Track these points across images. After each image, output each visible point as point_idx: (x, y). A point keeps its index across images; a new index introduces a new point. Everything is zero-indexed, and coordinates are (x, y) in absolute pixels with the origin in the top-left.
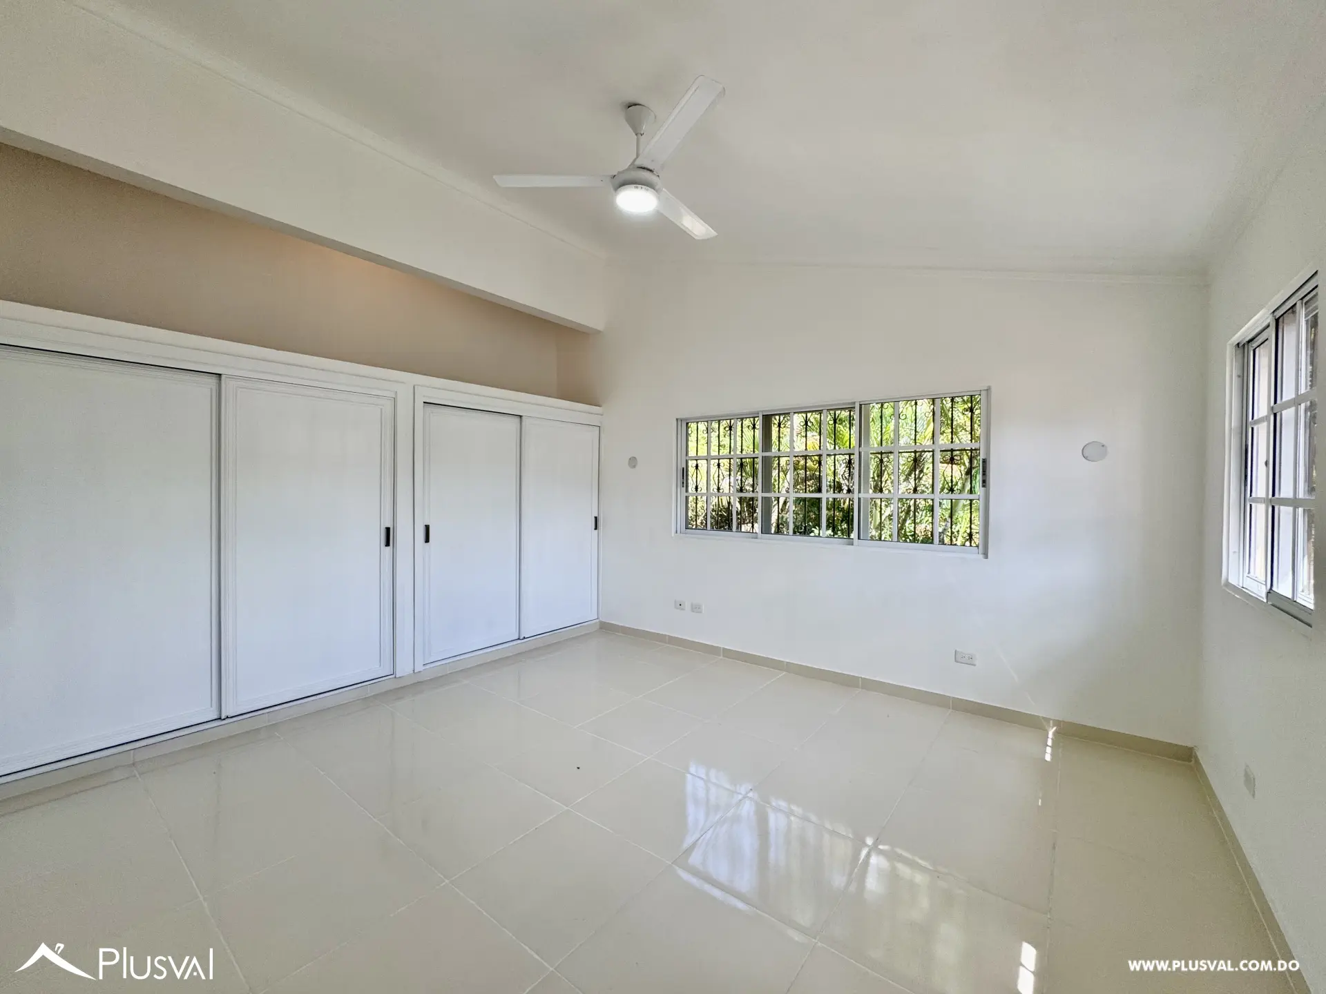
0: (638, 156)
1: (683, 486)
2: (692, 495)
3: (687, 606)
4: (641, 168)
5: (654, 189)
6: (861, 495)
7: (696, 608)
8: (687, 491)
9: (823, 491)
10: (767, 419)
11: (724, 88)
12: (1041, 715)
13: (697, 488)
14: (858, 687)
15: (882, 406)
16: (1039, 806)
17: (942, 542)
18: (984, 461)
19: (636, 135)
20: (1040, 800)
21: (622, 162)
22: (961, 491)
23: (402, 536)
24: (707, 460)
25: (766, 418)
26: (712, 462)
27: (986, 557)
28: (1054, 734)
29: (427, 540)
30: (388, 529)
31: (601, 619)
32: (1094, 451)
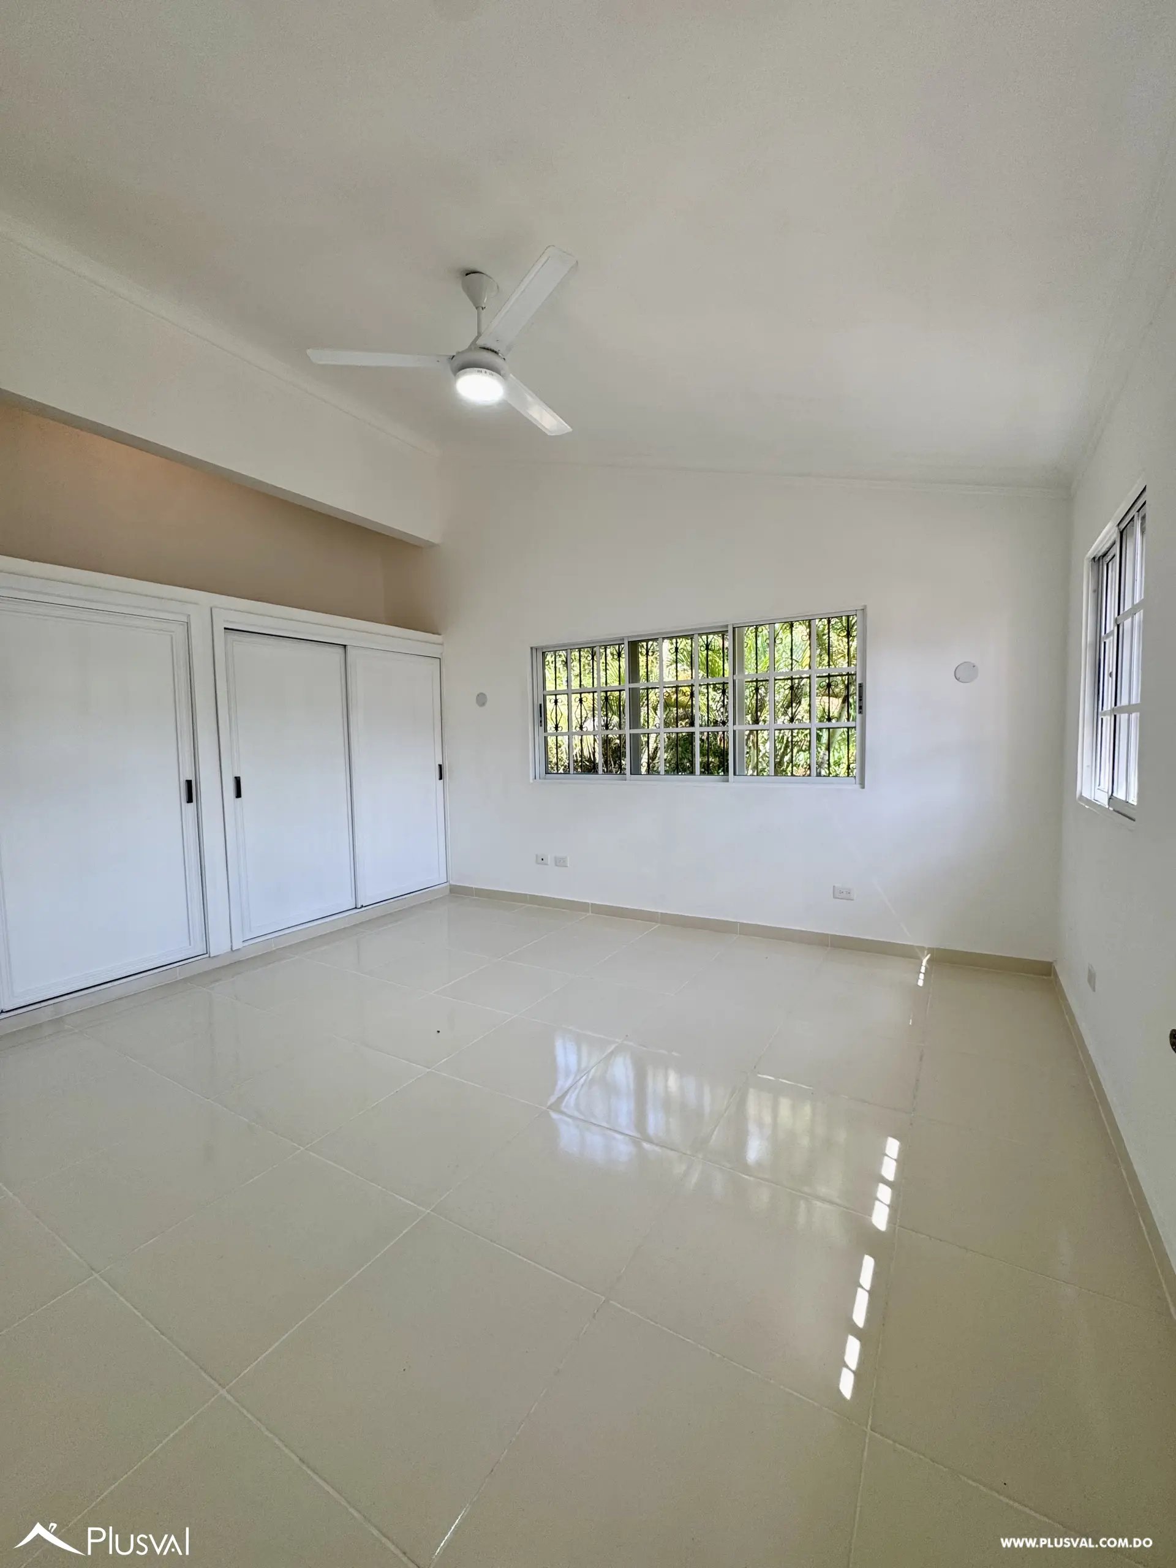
0: (479, 334)
1: (541, 726)
2: (552, 735)
3: (550, 860)
4: (484, 348)
5: (500, 374)
6: (737, 727)
7: (560, 862)
8: (545, 730)
9: (696, 725)
10: (634, 646)
11: (577, 262)
12: (915, 944)
13: (557, 727)
14: (736, 933)
15: (757, 629)
16: (910, 1025)
17: (819, 775)
18: (861, 686)
19: (477, 308)
20: (911, 1020)
21: (462, 340)
22: (839, 719)
23: (207, 789)
24: (567, 694)
25: (631, 644)
26: (574, 696)
27: (863, 787)
28: (928, 961)
29: (238, 794)
30: (189, 783)
31: (452, 882)
32: (965, 673)
